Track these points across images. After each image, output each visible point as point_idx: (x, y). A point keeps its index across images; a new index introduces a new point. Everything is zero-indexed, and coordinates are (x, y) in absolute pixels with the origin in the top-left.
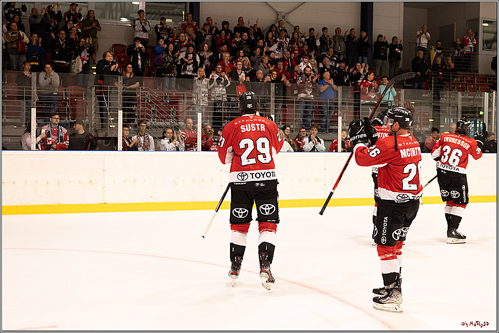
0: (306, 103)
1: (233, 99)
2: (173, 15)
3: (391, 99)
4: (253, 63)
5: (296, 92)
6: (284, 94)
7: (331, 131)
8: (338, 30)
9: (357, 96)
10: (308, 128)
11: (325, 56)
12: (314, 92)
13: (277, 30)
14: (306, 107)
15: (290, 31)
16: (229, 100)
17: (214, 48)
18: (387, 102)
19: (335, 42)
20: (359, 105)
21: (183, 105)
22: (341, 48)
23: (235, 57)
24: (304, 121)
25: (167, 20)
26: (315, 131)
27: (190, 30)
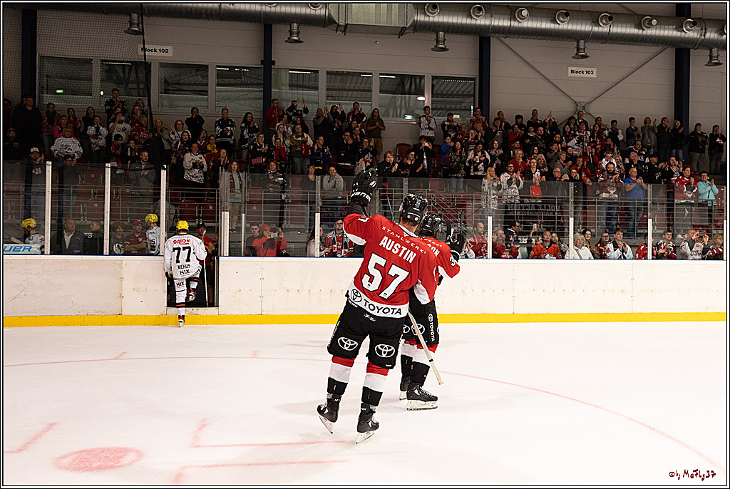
0: (609, 203)
1: (526, 200)
2: (461, 109)
3: (712, 197)
4: (548, 160)
5: (598, 192)
6: (585, 194)
7: (639, 235)
8: (647, 121)
9: (671, 195)
10: (612, 231)
11: (632, 150)
12: (619, 190)
13: (575, 123)
14: (609, 209)
15: (591, 123)
16: (522, 202)
17: (506, 146)
18: (707, 201)
19: (644, 135)
20: (673, 205)
21: (471, 207)
22: (651, 140)
23: (528, 154)
24: (607, 224)
25: (455, 116)
26: (619, 236)
27: (479, 127)
